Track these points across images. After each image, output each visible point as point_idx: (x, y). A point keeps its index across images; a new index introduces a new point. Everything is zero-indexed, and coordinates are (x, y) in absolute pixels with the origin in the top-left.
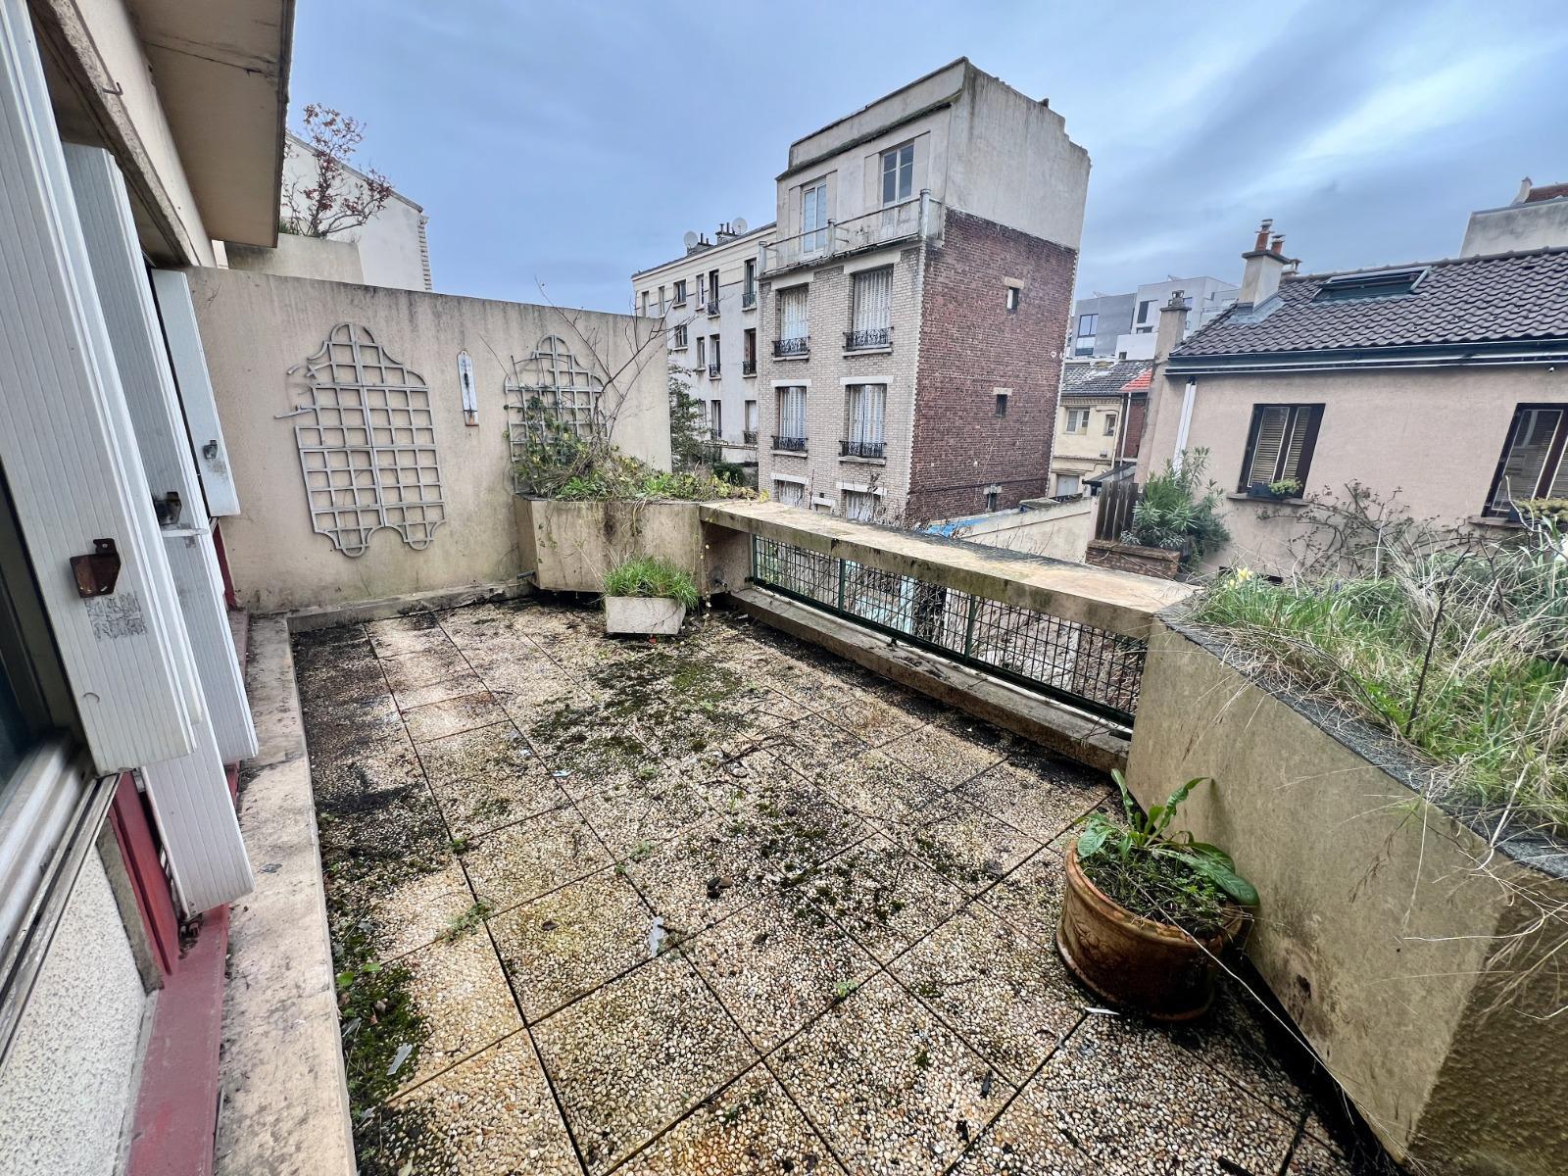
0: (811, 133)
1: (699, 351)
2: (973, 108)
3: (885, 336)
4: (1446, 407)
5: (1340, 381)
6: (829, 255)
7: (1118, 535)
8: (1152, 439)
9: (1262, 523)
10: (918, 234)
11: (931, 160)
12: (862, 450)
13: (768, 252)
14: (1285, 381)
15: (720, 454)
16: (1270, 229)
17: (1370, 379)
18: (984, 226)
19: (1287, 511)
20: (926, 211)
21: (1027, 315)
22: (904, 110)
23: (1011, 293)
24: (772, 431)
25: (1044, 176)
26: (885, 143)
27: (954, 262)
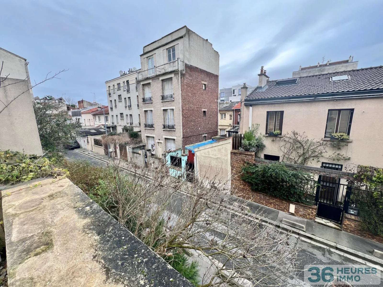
0: (148, 44)
1: (125, 101)
2: (189, 38)
3: (172, 96)
4: (312, 111)
5: (287, 105)
6: (155, 75)
7: (238, 149)
8: (243, 121)
9: (273, 142)
10: (178, 69)
11: (180, 51)
12: (169, 127)
13: (139, 75)
14: (273, 105)
15: (133, 129)
16: (263, 69)
17: (293, 104)
18: (195, 68)
19: (278, 139)
20: (179, 64)
21: (209, 91)
22: (172, 38)
23: (204, 85)
24: (144, 122)
25: (209, 57)
26: (167, 47)
27: (189, 77)
